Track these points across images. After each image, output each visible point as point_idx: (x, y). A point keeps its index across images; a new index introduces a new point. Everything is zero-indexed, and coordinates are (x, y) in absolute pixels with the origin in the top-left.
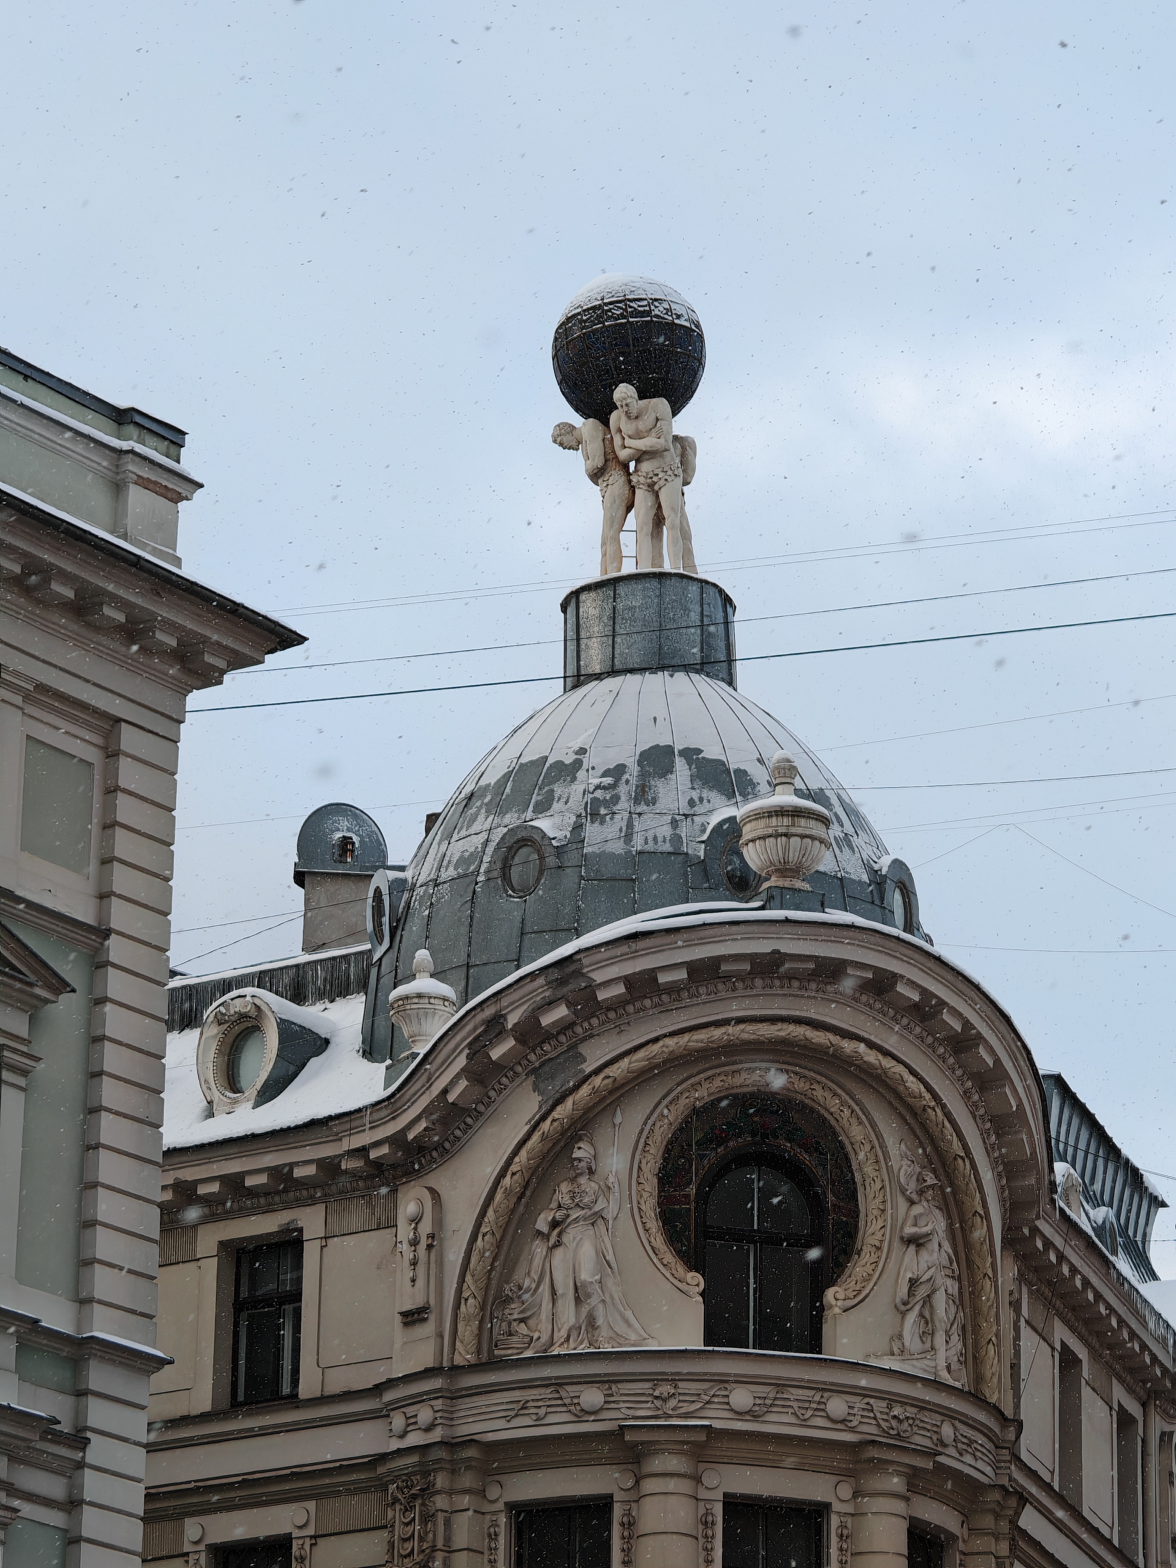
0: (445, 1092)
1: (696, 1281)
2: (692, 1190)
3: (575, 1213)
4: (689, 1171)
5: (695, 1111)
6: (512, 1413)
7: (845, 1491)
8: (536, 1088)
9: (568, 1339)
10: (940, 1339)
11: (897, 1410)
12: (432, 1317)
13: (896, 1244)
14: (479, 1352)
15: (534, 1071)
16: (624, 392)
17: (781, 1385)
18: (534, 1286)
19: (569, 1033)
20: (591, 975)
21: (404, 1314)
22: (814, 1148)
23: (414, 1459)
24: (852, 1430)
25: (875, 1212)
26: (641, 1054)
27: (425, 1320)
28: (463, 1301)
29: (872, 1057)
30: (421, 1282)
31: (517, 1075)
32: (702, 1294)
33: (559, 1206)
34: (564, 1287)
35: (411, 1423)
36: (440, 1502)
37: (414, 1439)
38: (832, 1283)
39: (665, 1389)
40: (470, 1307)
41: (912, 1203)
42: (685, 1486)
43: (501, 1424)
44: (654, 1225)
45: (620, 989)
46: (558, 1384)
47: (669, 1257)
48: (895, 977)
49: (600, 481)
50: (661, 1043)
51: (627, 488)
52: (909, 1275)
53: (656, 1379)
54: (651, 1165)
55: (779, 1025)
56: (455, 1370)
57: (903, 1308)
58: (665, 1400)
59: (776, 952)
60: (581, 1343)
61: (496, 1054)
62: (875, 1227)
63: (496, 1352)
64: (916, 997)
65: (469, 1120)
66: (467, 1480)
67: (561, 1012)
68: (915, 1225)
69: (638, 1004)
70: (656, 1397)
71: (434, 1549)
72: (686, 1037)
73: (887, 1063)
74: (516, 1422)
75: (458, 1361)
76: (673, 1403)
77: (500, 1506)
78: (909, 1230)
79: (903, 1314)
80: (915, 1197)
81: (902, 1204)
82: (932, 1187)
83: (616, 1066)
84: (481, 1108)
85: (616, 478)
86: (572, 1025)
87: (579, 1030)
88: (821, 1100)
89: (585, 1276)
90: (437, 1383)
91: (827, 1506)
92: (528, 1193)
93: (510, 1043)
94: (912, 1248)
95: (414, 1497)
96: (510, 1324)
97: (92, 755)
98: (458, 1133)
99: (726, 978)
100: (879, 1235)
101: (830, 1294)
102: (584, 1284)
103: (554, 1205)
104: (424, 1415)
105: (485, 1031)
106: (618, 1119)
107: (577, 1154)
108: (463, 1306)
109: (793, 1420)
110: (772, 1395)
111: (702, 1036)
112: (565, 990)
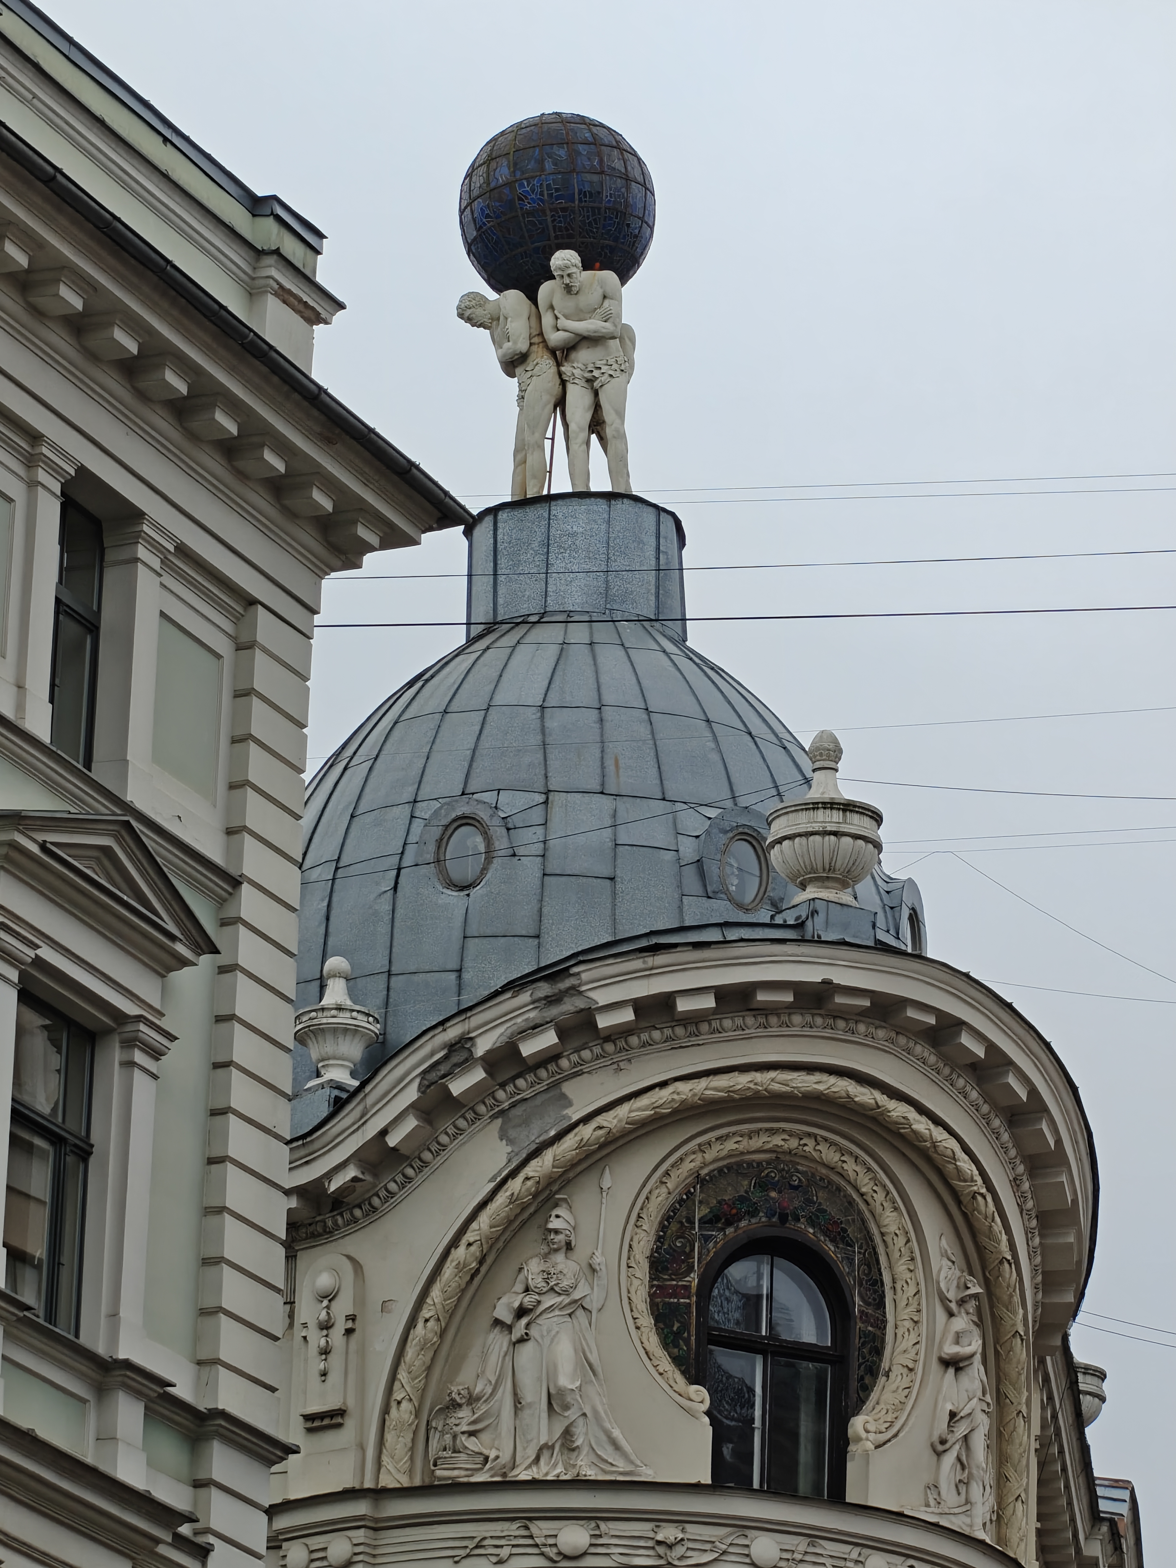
0: (384, 1132)
1: (700, 1395)
2: (693, 1279)
3: (549, 1301)
4: (690, 1255)
5: (699, 1180)
6: (463, 1553)
8: (503, 1135)
9: (537, 1460)
10: (976, 1491)
12: (350, 1423)
13: (935, 1365)
14: (411, 1472)
15: (502, 1113)
17: (814, 1535)
18: (489, 1390)
19: (552, 1067)
20: (591, 994)
21: (308, 1418)
22: (839, 1236)
25: (908, 1324)
26: (644, 1101)
27: (339, 1425)
28: (394, 1405)
29: (922, 1125)
30: (335, 1377)
31: (478, 1116)
32: (708, 1413)
33: (527, 1290)
38: (856, 1411)
39: (669, 1533)
40: (402, 1413)
41: (951, 1314)
43: (448, 1565)
44: (647, 1321)
45: (627, 1015)
46: (527, 1517)
47: (666, 1364)
48: (960, 1024)
49: (518, 371)
50: (670, 1089)
51: (558, 381)
52: (949, 1407)
53: (657, 1519)
54: (644, 1243)
55: (817, 1077)
56: (379, 1494)
57: (940, 1448)
58: (670, 1547)
59: (827, 983)
60: (555, 1466)
61: (457, 1087)
62: (907, 1342)
63: (439, 1473)
64: (980, 1051)
65: (410, 1172)
67: (549, 1039)
68: (957, 1342)
69: (645, 1036)
70: (659, 1543)
72: (703, 1083)
73: (939, 1134)
75: (387, 1481)
76: (680, 1550)
78: (950, 1349)
79: (939, 1454)
80: (953, 1306)
81: (941, 1315)
82: (976, 1296)
83: (612, 1113)
84: (427, 1156)
86: (556, 1058)
87: (564, 1063)
88: (852, 1175)
89: (566, 1380)
90: (360, 1508)
92: (483, 1269)
93: (478, 1075)
94: (951, 1371)
96: (455, 1437)
97: (222, 644)
98: (393, 1186)
99: (767, 1011)
100: (912, 1354)
101: (858, 1424)
102: (561, 1392)
103: (519, 1287)
105: (446, 1057)
106: (607, 1182)
107: (554, 1224)
108: (394, 1411)
110: (802, 1547)
111: (723, 1081)
112: (554, 1011)
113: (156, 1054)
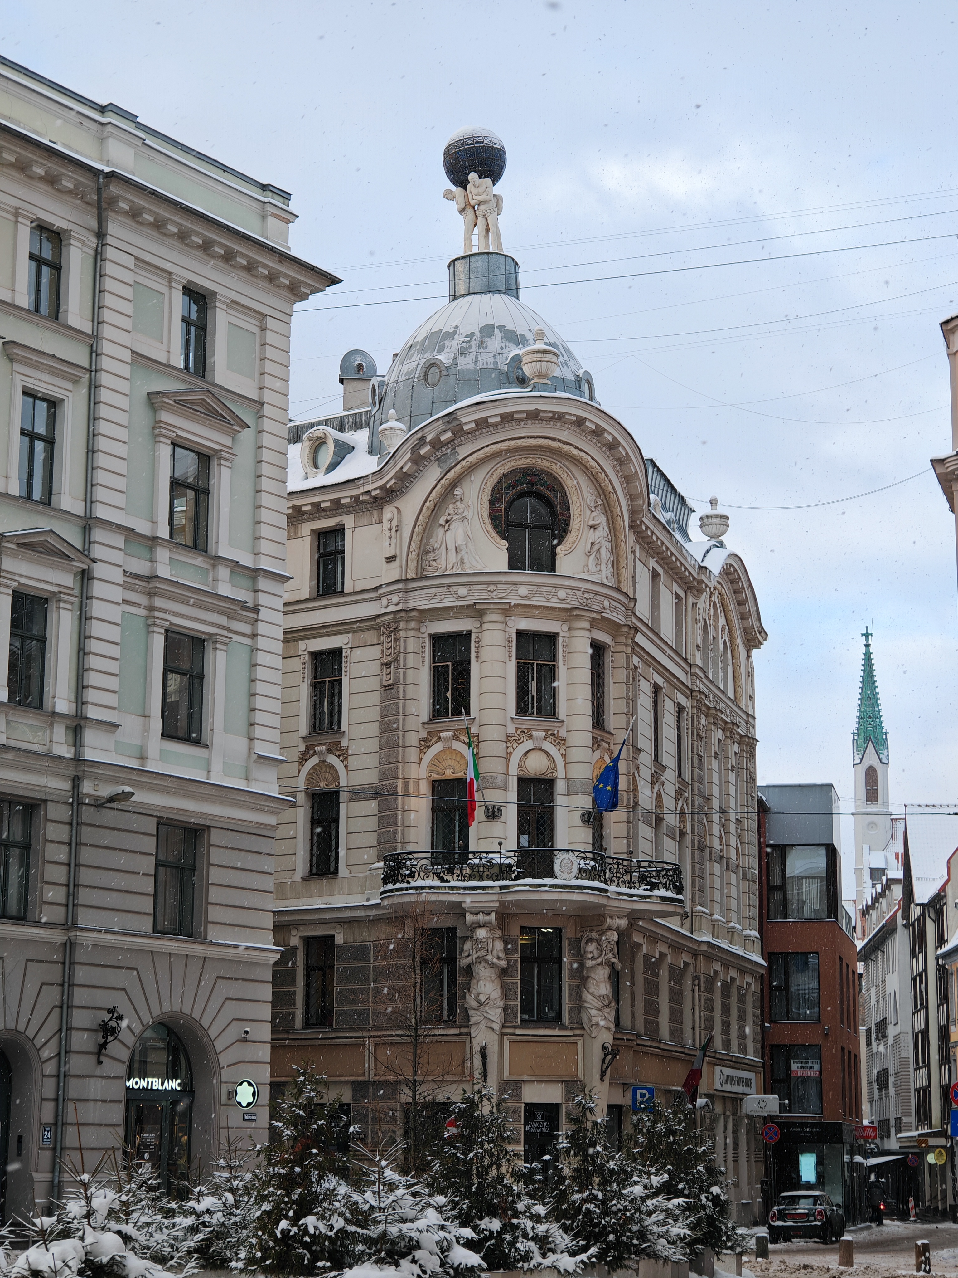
0: (402, 468)
1: (505, 544)
2: (503, 507)
3: (455, 517)
4: (501, 499)
5: (503, 475)
6: (431, 598)
7: (565, 627)
8: (439, 466)
11: (586, 595)
12: (398, 559)
13: (586, 528)
14: (417, 574)
15: (438, 459)
16: (473, 176)
17: (539, 585)
19: (452, 443)
20: (461, 419)
21: (387, 558)
22: (553, 490)
23: (391, 616)
24: (567, 603)
25: (577, 515)
26: (482, 452)
27: (395, 560)
28: (410, 553)
29: (575, 452)
30: (393, 545)
31: (431, 460)
32: (507, 549)
34: (452, 548)
35: (390, 602)
36: (402, 633)
37: (392, 608)
38: (559, 544)
39: (492, 588)
40: (413, 555)
42: (500, 626)
43: (427, 602)
44: (488, 521)
45: (473, 425)
46: (450, 586)
47: (494, 534)
48: (585, 419)
50: (489, 447)
53: (488, 584)
54: (486, 497)
55: (538, 440)
56: (407, 581)
58: (492, 592)
59: (537, 409)
61: (423, 452)
62: (577, 521)
64: (593, 427)
65: (412, 479)
66: (413, 625)
67: (449, 435)
69: (480, 431)
70: (489, 591)
71: (399, 652)
72: (500, 444)
73: (582, 454)
74: (432, 601)
75: (409, 577)
76: (495, 593)
77: (426, 635)
78: (591, 523)
79: (588, 556)
81: (588, 512)
83: (471, 457)
84: (417, 474)
85: (470, 211)
86: (453, 440)
87: (456, 442)
88: (555, 470)
90: (400, 586)
91: (558, 634)
92: (436, 509)
93: (428, 447)
95: (391, 632)
97: (255, 330)
98: (407, 484)
99: (518, 420)
100: (578, 525)
101: (559, 549)
104: (395, 599)
105: (418, 443)
106: (473, 478)
108: (410, 555)
109: (544, 599)
110: (535, 590)
111: (506, 444)
112: (451, 426)
113: (229, 461)
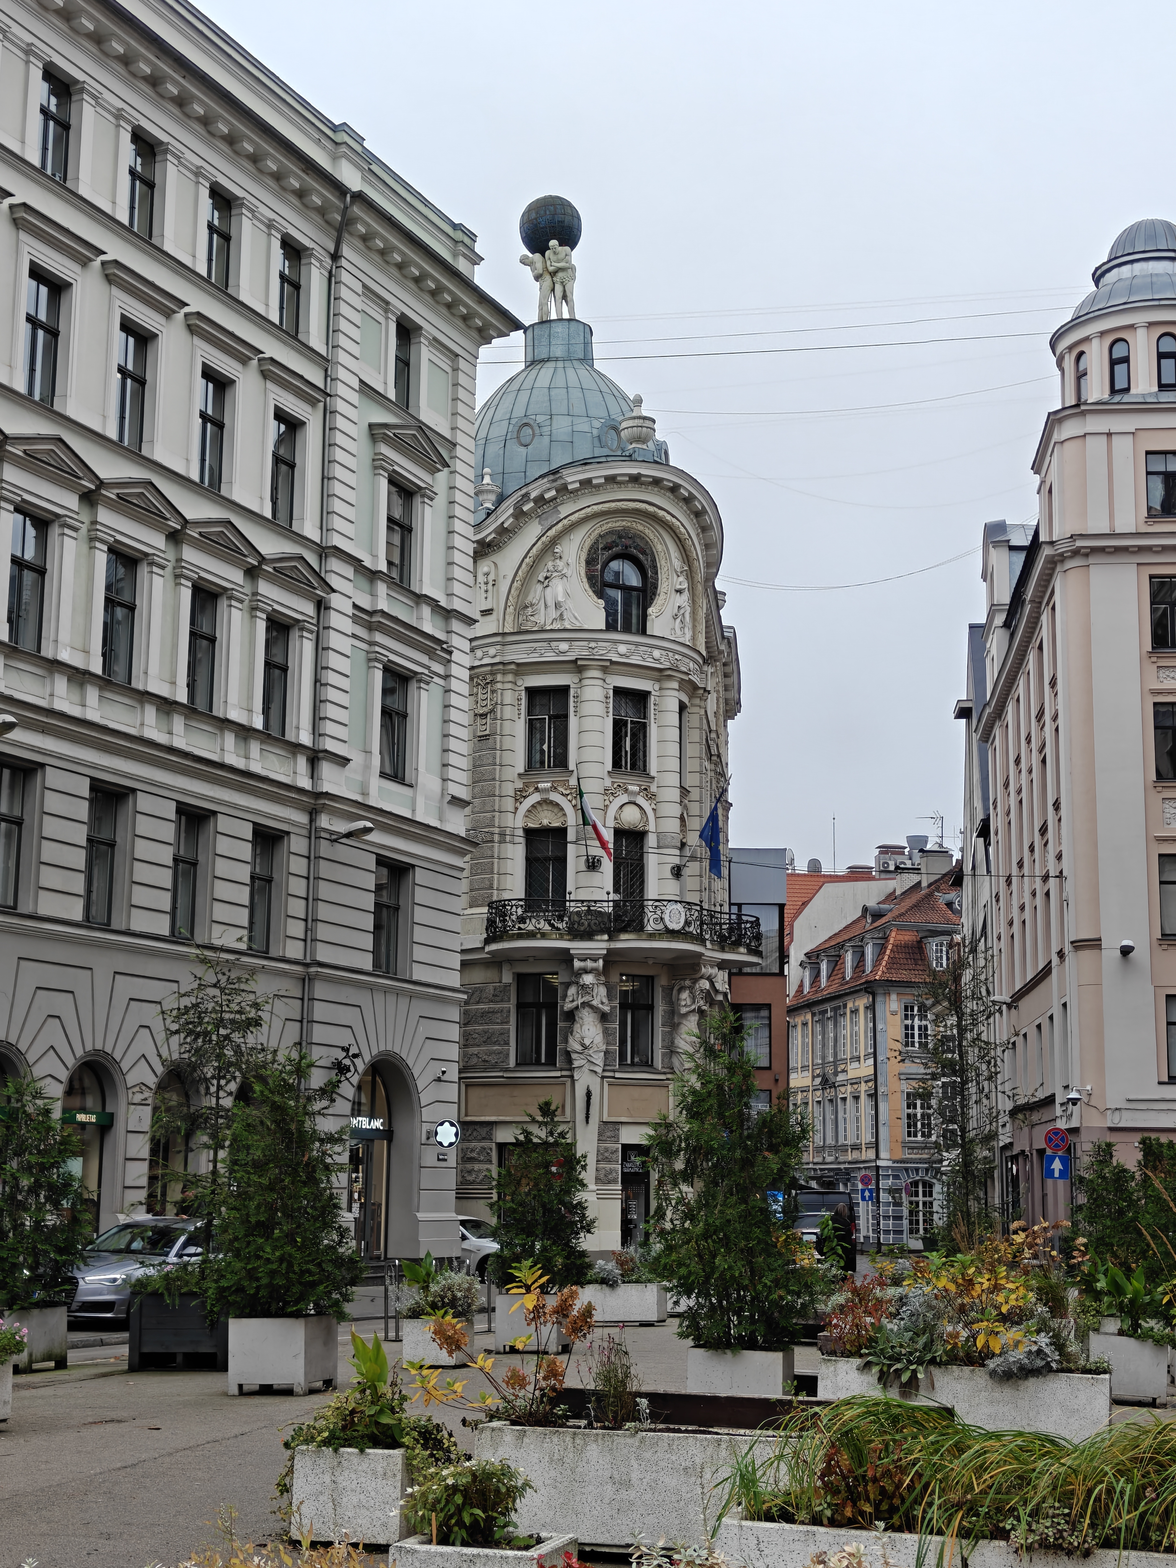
0: (503, 523)
1: (602, 602)
2: (599, 567)
3: (555, 574)
4: (598, 559)
5: (600, 536)
6: (530, 652)
7: (657, 687)
8: (540, 523)
10: (686, 630)
11: (677, 657)
12: (495, 613)
14: (514, 627)
15: (539, 516)
17: (637, 644)
19: (554, 502)
20: (566, 479)
21: (482, 611)
22: (644, 553)
23: (489, 668)
24: (661, 663)
26: (583, 512)
27: (491, 613)
28: (508, 607)
29: (669, 517)
30: (490, 599)
31: (532, 517)
32: (604, 608)
34: (551, 603)
35: (485, 654)
36: (499, 686)
37: (486, 661)
38: (650, 606)
39: (593, 645)
40: (510, 610)
42: (600, 682)
43: (525, 656)
44: (585, 580)
45: (577, 485)
46: (550, 640)
47: (591, 593)
48: (680, 486)
50: (591, 508)
53: (589, 640)
54: (584, 556)
55: (636, 503)
56: (504, 634)
58: (593, 649)
59: (639, 474)
61: (525, 508)
62: (665, 585)
64: (687, 494)
65: (511, 535)
66: (510, 677)
67: (553, 493)
69: (583, 492)
70: (590, 648)
71: (496, 704)
72: (601, 506)
73: (674, 520)
74: (531, 655)
75: (506, 631)
76: (596, 650)
77: (523, 688)
78: (678, 587)
83: (573, 516)
84: (516, 530)
85: (548, 278)
86: (555, 499)
87: (558, 500)
88: (647, 534)
89: (560, 599)
90: (498, 639)
91: (649, 693)
92: (534, 565)
93: (532, 504)
95: (488, 683)
97: (449, 369)
98: (506, 540)
99: (620, 483)
101: (650, 610)
102: (559, 602)
104: (492, 651)
105: (522, 499)
106: (572, 537)
108: (508, 609)
109: (640, 658)
110: (632, 648)
111: (607, 505)
112: (555, 484)
113: (432, 499)
